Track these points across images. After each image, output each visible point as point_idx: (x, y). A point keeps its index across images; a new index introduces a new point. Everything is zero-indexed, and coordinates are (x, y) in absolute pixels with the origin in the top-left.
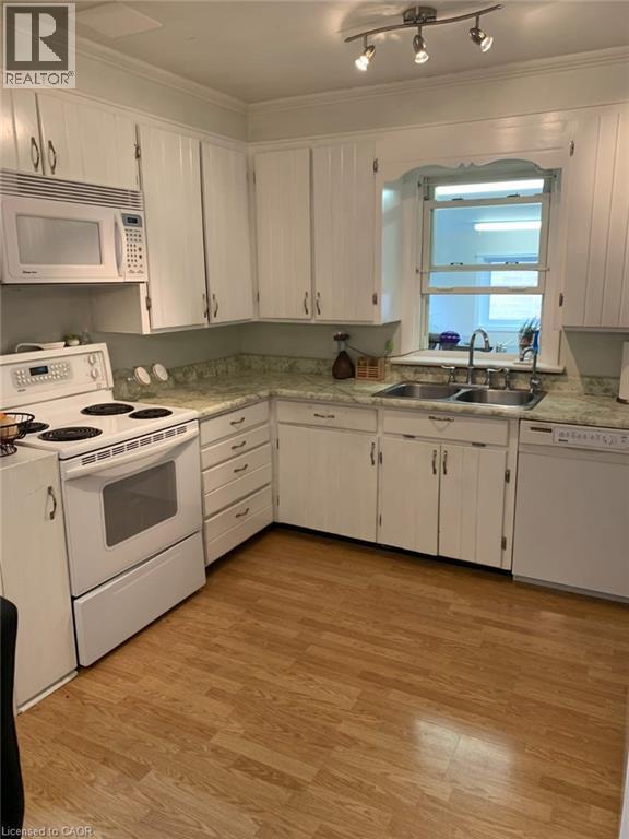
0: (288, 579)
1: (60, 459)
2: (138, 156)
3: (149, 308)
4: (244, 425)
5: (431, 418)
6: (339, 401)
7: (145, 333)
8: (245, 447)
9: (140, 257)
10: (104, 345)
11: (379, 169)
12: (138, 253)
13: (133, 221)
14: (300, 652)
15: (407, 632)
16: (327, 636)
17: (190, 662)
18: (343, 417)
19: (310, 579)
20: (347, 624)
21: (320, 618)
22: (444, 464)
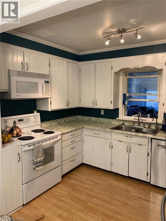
0: (85, 181)
1: (22, 146)
2: (50, 66)
3: (51, 104)
4: (75, 136)
5: (126, 136)
6: (101, 130)
7: (49, 111)
8: (75, 142)
9: (49, 91)
10: (39, 113)
11: (113, 69)
12: (48, 90)
13: (47, 82)
14: (86, 204)
15: (118, 200)
16: (94, 200)
17: (54, 205)
18: (102, 134)
19: (91, 181)
20: (100, 196)
21: (93, 194)
22: (130, 150)
